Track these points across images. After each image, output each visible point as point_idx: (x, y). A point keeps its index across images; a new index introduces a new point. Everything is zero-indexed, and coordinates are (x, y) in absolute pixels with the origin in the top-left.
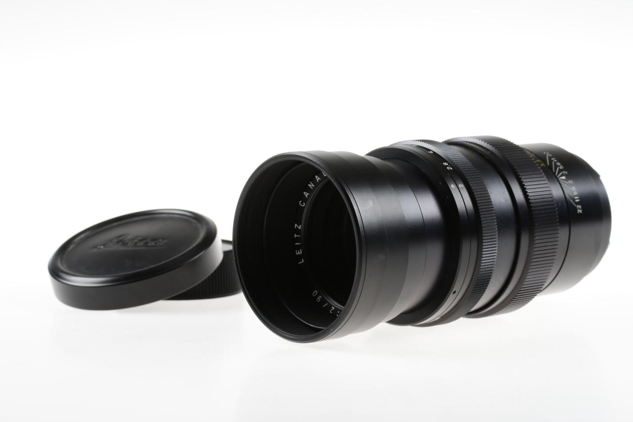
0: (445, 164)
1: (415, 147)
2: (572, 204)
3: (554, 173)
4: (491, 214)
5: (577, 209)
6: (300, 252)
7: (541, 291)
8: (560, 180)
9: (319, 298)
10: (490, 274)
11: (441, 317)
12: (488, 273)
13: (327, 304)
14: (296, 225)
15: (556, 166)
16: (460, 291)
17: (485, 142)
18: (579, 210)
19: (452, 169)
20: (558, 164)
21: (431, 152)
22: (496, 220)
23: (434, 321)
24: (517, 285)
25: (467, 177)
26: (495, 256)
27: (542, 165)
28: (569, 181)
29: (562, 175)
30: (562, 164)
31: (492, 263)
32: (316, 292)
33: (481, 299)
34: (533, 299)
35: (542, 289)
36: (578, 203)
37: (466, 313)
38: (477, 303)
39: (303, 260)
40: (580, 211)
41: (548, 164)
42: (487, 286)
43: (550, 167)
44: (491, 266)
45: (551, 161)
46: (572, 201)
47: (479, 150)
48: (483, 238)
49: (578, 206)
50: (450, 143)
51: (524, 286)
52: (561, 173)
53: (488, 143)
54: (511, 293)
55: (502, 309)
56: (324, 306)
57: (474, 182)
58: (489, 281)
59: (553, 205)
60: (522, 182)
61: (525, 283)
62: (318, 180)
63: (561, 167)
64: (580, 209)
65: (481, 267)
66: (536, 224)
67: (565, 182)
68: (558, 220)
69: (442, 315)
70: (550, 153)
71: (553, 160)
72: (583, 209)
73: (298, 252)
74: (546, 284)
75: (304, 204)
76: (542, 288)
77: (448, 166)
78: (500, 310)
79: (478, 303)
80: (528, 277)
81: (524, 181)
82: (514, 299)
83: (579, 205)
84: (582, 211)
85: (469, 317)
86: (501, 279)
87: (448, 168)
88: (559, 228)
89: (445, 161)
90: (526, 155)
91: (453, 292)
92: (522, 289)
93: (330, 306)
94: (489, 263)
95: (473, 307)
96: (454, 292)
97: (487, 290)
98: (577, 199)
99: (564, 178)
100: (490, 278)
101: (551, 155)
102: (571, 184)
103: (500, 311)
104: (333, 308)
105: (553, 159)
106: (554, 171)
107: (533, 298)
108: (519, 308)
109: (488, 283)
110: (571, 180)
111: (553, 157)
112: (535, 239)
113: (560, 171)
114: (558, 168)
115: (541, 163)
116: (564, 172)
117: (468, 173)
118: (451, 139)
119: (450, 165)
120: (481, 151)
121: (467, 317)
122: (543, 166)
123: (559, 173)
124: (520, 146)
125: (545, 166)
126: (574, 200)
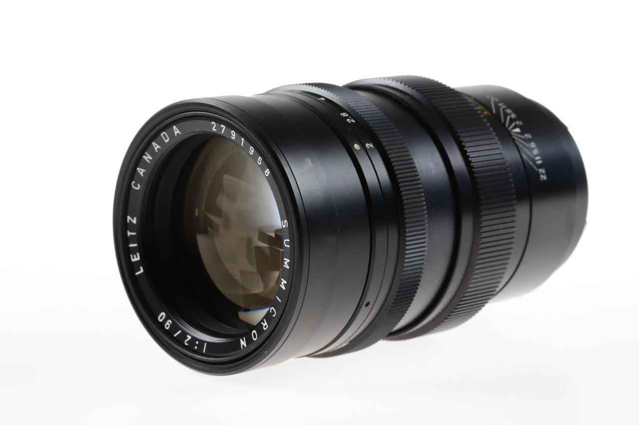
0: (344, 115)
1: (298, 93)
2: (533, 168)
3: (504, 124)
4: (415, 185)
5: (539, 175)
6: (137, 257)
7: (494, 295)
8: (511, 133)
9: (167, 323)
10: (418, 274)
11: (351, 342)
12: (417, 273)
13: (180, 332)
14: (129, 218)
15: (506, 115)
16: (376, 301)
17: (401, 83)
18: (542, 176)
19: (354, 121)
20: (509, 111)
21: (323, 99)
22: (423, 194)
23: (339, 349)
24: (458, 289)
25: (378, 132)
26: (424, 247)
27: (486, 113)
28: (526, 135)
29: (515, 127)
30: (514, 111)
31: (420, 258)
32: (163, 316)
33: (408, 312)
34: (484, 309)
35: (494, 293)
36: (540, 166)
37: (387, 334)
38: (401, 319)
39: (141, 268)
40: (544, 177)
41: (494, 111)
42: (416, 292)
43: (497, 116)
44: (421, 262)
45: (498, 108)
46: (531, 163)
47: (393, 94)
48: (406, 221)
49: (540, 170)
50: (354, 87)
51: (469, 290)
52: (513, 125)
53: (405, 85)
54: (451, 301)
55: (440, 324)
56: (175, 335)
57: (388, 139)
58: (418, 285)
59: (506, 168)
60: (459, 137)
61: (471, 286)
62: (156, 149)
63: (513, 116)
64: (543, 174)
65: (405, 265)
66: (483, 198)
67: (520, 136)
68: (514, 191)
69: (351, 339)
70: (496, 96)
71: (500, 107)
72: (547, 174)
73: (133, 258)
74: (501, 286)
75: (139, 185)
76: (495, 291)
77: (348, 118)
78: (436, 327)
79: (403, 318)
80: (475, 276)
81: (461, 135)
82: (456, 309)
83: (542, 168)
84: (547, 177)
85: (392, 340)
86: (436, 281)
87: (348, 120)
88: (515, 202)
89: (344, 110)
90: (466, 103)
91: (365, 304)
92: (466, 295)
93: (184, 335)
94: (417, 259)
95: (397, 324)
96: (368, 304)
97: (415, 298)
98: (539, 160)
99: (518, 130)
100: (420, 281)
101: (497, 100)
102: (529, 139)
103: (435, 329)
104: (189, 337)
105: (500, 105)
106: (503, 120)
107: (484, 306)
108: (463, 321)
109: (417, 289)
110: (528, 133)
111: (500, 102)
112: (482, 220)
113: (512, 121)
114: (508, 118)
115: (484, 111)
116: (517, 122)
117: (378, 127)
118: (356, 81)
119: (351, 116)
120: (396, 96)
121: (388, 340)
122: (488, 115)
123: (510, 124)
124: (456, 90)
125: (490, 114)
126: (534, 161)
